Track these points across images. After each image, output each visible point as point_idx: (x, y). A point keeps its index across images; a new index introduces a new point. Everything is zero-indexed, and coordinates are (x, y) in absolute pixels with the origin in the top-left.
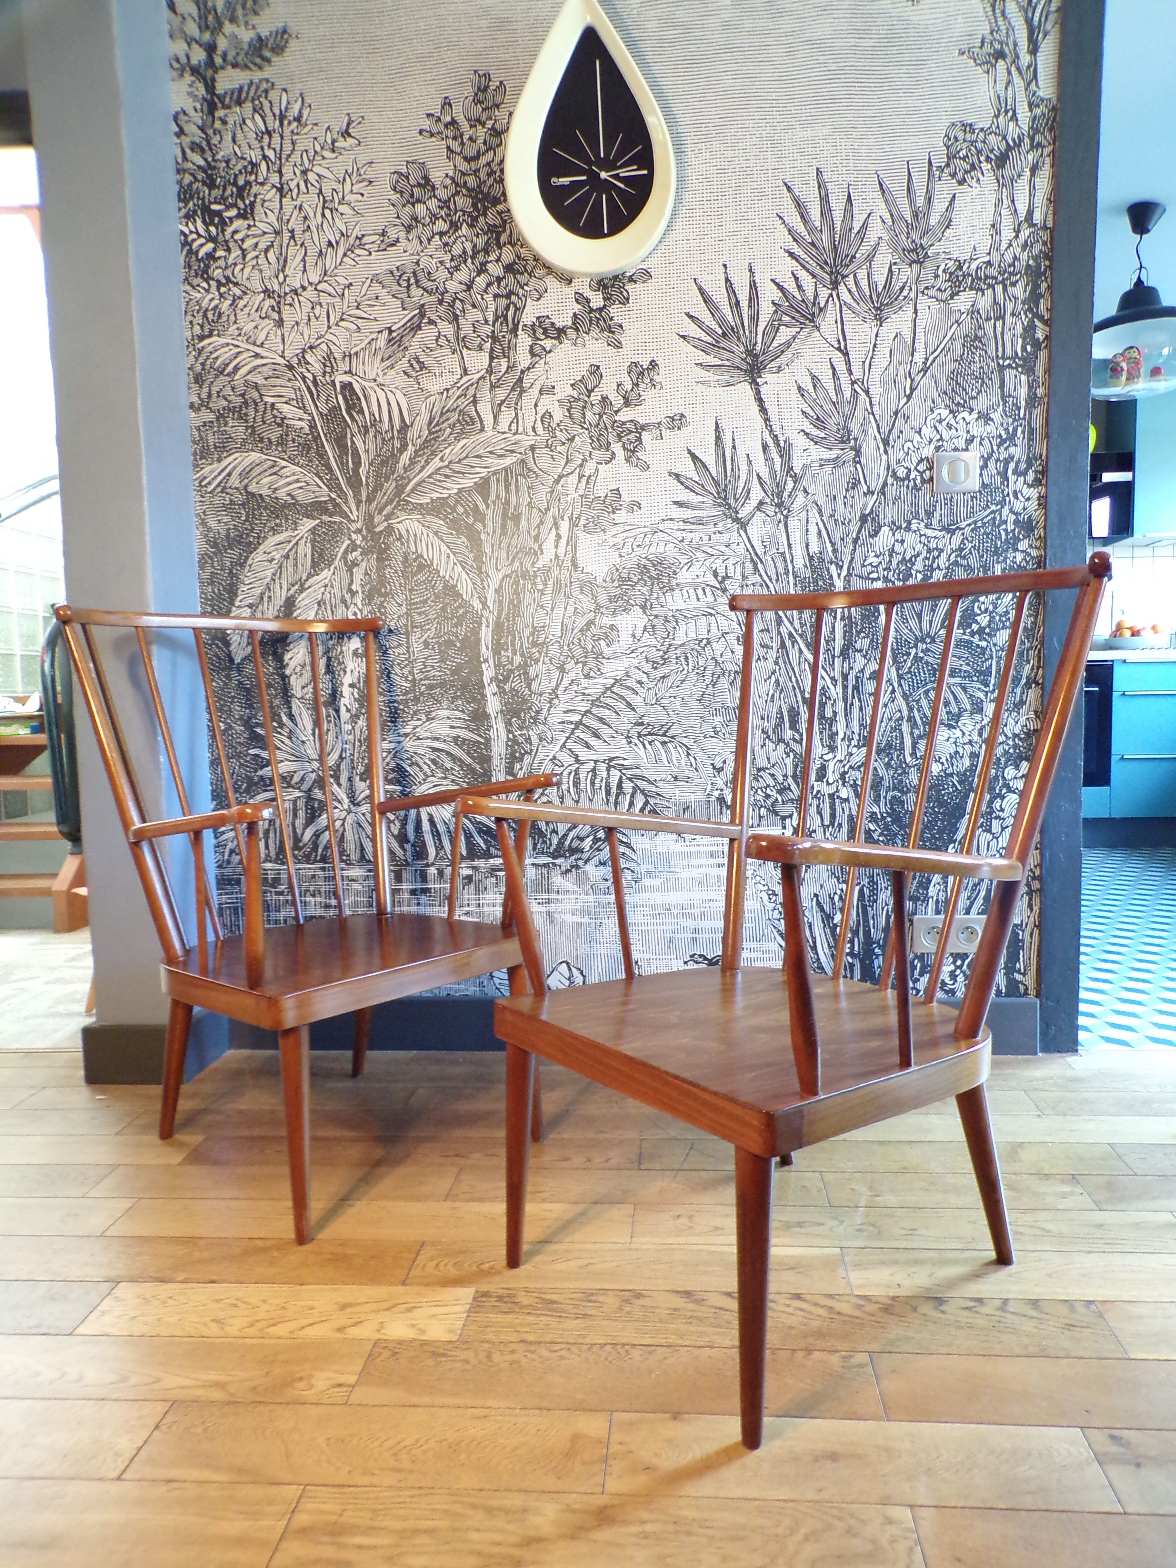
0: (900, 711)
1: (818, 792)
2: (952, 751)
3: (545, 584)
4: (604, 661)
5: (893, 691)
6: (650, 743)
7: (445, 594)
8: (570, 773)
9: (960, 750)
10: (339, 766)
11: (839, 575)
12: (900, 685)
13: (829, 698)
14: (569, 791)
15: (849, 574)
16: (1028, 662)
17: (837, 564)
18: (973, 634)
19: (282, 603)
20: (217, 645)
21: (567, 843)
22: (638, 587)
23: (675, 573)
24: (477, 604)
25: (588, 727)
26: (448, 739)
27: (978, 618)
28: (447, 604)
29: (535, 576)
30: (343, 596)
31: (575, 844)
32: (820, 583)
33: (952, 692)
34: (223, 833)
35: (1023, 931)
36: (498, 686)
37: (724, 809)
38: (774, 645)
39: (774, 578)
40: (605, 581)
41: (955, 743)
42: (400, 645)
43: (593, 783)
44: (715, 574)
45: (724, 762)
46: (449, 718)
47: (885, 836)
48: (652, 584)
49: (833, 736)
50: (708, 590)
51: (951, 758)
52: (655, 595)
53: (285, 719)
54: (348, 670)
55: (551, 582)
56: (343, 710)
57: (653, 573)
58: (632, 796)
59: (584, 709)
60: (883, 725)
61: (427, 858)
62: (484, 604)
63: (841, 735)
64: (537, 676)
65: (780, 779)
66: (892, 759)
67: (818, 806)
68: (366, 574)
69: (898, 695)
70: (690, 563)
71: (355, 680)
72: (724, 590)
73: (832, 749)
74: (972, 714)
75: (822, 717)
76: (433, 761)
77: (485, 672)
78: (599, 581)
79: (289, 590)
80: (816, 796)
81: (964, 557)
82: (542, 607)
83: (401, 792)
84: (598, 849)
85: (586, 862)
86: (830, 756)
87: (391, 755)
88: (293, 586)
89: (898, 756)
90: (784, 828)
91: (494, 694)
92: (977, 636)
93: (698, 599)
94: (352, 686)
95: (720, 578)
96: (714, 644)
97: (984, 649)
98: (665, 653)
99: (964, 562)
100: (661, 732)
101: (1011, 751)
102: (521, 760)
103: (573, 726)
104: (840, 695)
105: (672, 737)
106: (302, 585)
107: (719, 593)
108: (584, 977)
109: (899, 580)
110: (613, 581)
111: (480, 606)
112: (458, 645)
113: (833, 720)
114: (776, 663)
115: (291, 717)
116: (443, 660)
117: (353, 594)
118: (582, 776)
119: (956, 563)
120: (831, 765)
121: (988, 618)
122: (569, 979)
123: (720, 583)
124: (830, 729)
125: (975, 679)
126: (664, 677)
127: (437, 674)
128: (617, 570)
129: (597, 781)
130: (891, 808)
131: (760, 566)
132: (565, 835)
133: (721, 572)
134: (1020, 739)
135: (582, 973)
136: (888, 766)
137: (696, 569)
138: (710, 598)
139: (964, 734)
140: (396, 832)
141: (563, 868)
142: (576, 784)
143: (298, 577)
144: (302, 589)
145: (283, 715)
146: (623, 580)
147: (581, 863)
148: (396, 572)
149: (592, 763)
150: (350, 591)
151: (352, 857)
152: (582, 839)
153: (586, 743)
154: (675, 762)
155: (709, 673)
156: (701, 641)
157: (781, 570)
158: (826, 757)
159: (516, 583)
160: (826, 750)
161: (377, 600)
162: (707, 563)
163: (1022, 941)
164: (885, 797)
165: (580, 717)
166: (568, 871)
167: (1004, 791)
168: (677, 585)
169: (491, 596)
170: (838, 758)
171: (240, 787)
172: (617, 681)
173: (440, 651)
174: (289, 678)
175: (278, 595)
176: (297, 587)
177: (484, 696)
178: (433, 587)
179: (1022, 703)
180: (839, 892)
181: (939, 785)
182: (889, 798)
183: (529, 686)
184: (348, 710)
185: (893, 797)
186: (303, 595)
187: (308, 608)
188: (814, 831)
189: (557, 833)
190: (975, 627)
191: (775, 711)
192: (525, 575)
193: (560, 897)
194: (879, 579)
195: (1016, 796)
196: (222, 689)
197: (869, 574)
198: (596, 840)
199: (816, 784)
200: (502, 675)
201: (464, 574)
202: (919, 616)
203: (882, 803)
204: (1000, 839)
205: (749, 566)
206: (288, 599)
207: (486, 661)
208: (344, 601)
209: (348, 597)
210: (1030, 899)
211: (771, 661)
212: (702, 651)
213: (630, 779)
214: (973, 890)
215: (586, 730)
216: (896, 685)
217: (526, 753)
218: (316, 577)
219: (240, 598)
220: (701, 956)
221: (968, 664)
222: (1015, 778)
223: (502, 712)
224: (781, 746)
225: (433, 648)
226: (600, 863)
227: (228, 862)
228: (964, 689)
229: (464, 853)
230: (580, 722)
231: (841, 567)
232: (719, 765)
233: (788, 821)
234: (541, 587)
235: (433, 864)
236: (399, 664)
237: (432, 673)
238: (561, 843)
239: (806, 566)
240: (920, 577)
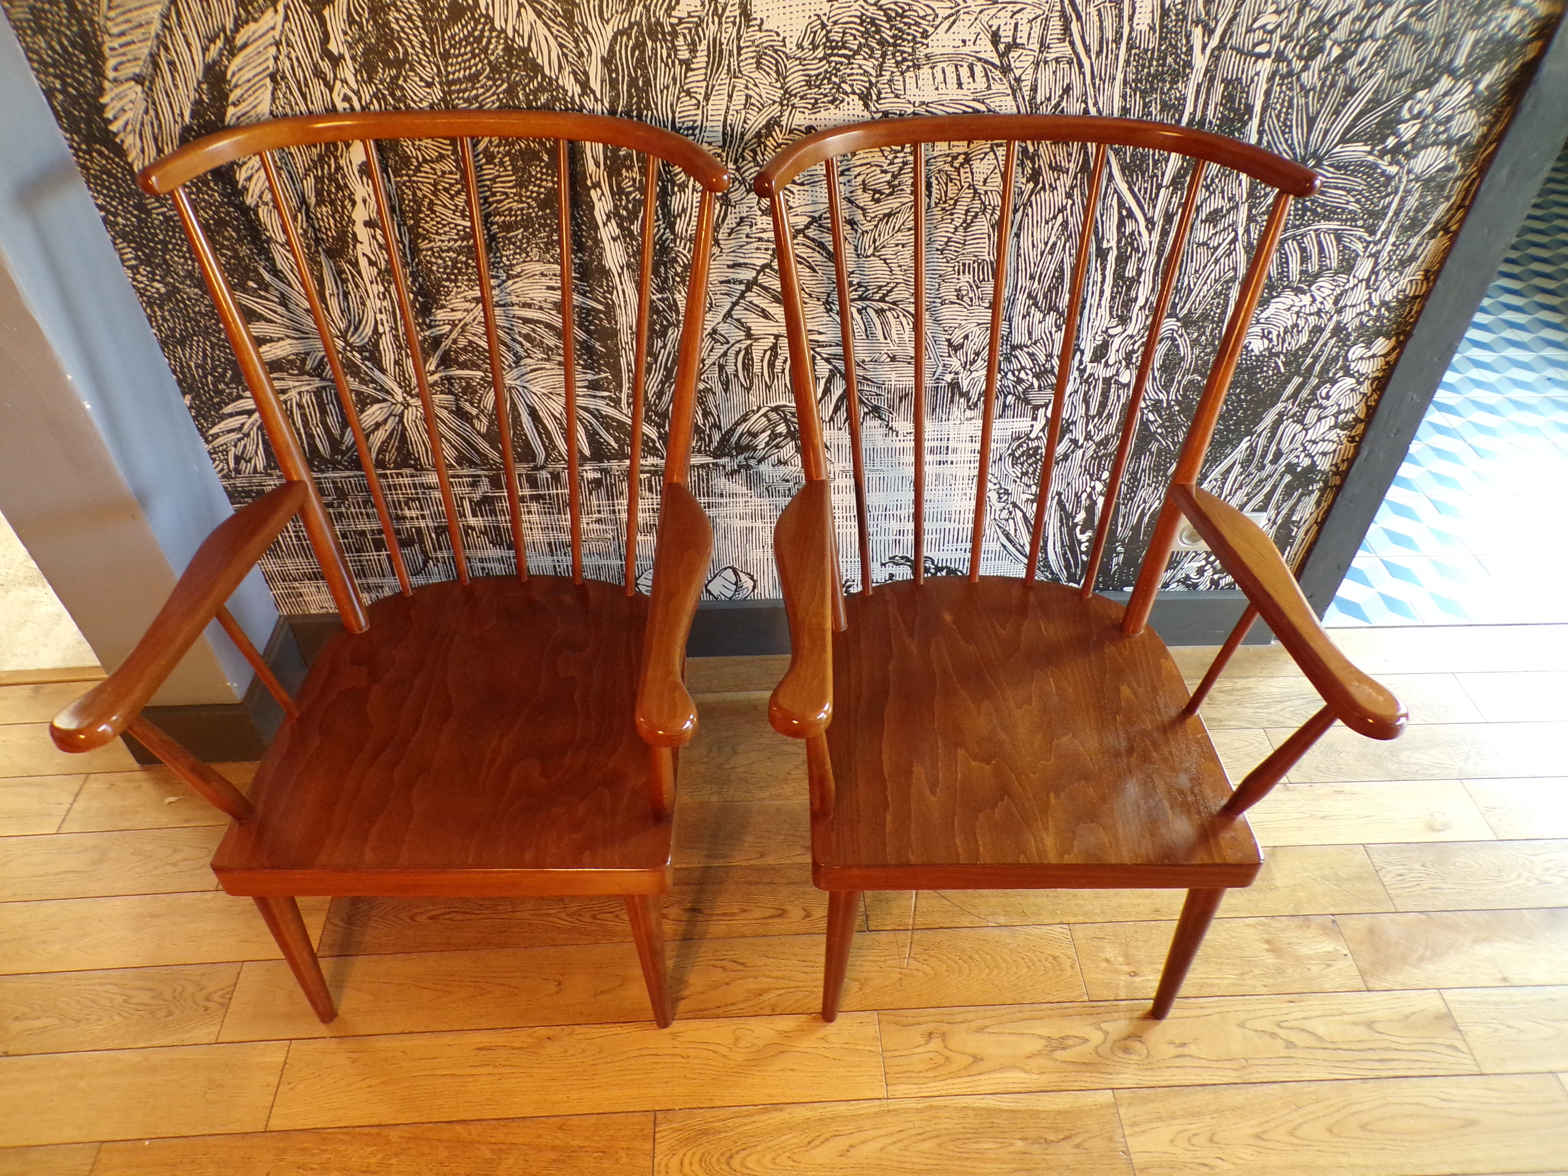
0: (1235, 269)
1: (1090, 375)
2: (1290, 323)
3: (693, 48)
4: (795, 188)
5: (1234, 240)
6: (859, 311)
7: (508, 63)
8: (738, 353)
9: (1301, 322)
10: (376, 345)
11: (1204, 46)
12: (1247, 231)
13: (1137, 250)
14: (736, 375)
15: (1222, 46)
16: (1448, 198)
17: (1206, 27)
18: (1382, 154)
19: (200, 75)
20: (101, 154)
21: (734, 440)
22: (859, 60)
23: (925, 35)
24: (569, 84)
25: (765, 289)
26: (544, 305)
27: (1402, 127)
28: (517, 84)
29: (674, 34)
30: (316, 65)
31: (745, 441)
32: (1170, 60)
33: (1320, 243)
34: (216, 436)
35: (1298, 528)
36: (620, 226)
37: (957, 398)
38: (1072, 166)
39: (1094, 48)
40: (800, 46)
41: (1298, 313)
42: (441, 157)
43: (771, 365)
44: (995, 38)
45: (966, 337)
46: (542, 274)
47: (1166, 428)
48: (884, 55)
49: (1128, 304)
50: (978, 69)
51: (1285, 332)
52: (887, 75)
53: (267, 277)
54: (358, 198)
55: (703, 46)
56: (363, 263)
57: (887, 34)
58: (829, 381)
59: (760, 262)
60: (1205, 288)
61: (534, 460)
62: (585, 85)
63: (1141, 302)
64: (684, 210)
65: (1042, 359)
66: (1204, 333)
67: (1086, 393)
68: (351, 21)
69: (1239, 246)
70: (954, 17)
71: (374, 215)
72: (1006, 70)
73: (1123, 320)
74: (1336, 273)
75: (1119, 275)
76: (527, 337)
77: (598, 205)
78: (791, 47)
79: (205, 50)
80: (1086, 381)
81: (1422, 18)
82: (688, 93)
83: (482, 379)
84: (777, 446)
85: (759, 462)
86: (1120, 329)
87: (458, 329)
88: (212, 40)
89: (1213, 330)
90: (1035, 419)
91: (614, 239)
92: (1388, 158)
93: (960, 85)
94: (369, 224)
95: (1002, 47)
96: (976, 164)
97: (1390, 178)
98: (894, 177)
99: (1418, 27)
100: (877, 296)
101: (1370, 324)
102: (663, 334)
103: (743, 287)
104: (1155, 245)
105: (894, 303)
106: (229, 41)
107: (997, 74)
108: (755, 581)
109: (1300, 57)
110: (815, 48)
111: (578, 89)
112: (546, 157)
113: (1135, 281)
114: (1069, 195)
115: (276, 273)
116: (521, 184)
117: (336, 61)
118: (757, 355)
119: (1404, 29)
120: (1117, 341)
121: (1417, 127)
122: (736, 584)
123: (1001, 56)
124: (1127, 294)
125: (1360, 223)
126: (889, 215)
127: (515, 205)
128: (824, 26)
129: (779, 363)
130: (1184, 396)
131: (1075, 26)
132: (732, 431)
133: (1006, 36)
134: (1388, 309)
135: (752, 578)
136: (1195, 342)
137: (962, 29)
138: (981, 83)
139: (1314, 300)
140: (484, 430)
141: (728, 469)
142: (748, 365)
143: (216, 24)
144: (232, 50)
145: (262, 271)
146: (832, 47)
147: (752, 462)
148: (409, 18)
149: (772, 339)
150: (326, 53)
151: (423, 460)
152: (755, 435)
153: (763, 311)
154: (895, 337)
155: (961, 209)
156: (955, 158)
157: (1110, 34)
158: (1111, 332)
159: (640, 46)
160: (1114, 322)
161: (384, 74)
162: (984, 17)
163: (1294, 538)
164: (1179, 382)
165: (754, 273)
166: (733, 473)
167: (1341, 374)
168: (928, 57)
169: (595, 71)
170: (1129, 332)
171: (223, 375)
172: (814, 220)
173: (515, 170)
174: (255, 210)
175: (187, 57)
176: (220, 43)
177: (597, 242)
178: (485, 50)
179: (1413, 258)
180: (1089, 490)
181: (1257, 367)
182: (1184, 382)
183: (671, 226)
184: (372, 263)
185: (1190, 382)
186: (238, 61)
187: (253, 87)
188: (1074, 423)
189: (720, 428)
190: (1391, 142)
191: (1052, 267)
192: (654, 30)
193: (723, 500)
194: (1267, 55)
195: (1353, 381)
196: (140, 229)
197: (1255, 45)
198: (774, 436)
199: (1090, 365)
200: (626, 208)
201: (540, 24)
202: (1311, 122)
203: (1173, 390)
204: (1310, 432)
205: (1056, 24)
206: (209, 68)
207: (597, 185)
208: (318, 74)
209: (325, 66)
210: (1322, 496)
211: (1061, 191)
212: (954, 175)
213: (827, 360)
214: (1256, 486)
215: (763, 292)
216: (1241, 231)
217: (670, 324)
218: (252, 26)
219: (112, 63)
220: (902, 558)
221: (1358, 201)
222: (1361, 358)
223: (629, 266)
224: (1053, 316)
225: (502, 163)
226: (780, 462)
227: (238, 471)
228: (1339, 238)
229: (587, 452)
230: (755, 281)
231: (1211, 32)
232: (957, 339)
233: (1041, 411)
234: (684, 55)
235: (543, 467)
236: (445, 189)
237: (506, 205)
238: (726, 438)
239: (1152, 28)
240: (1336, 51)
